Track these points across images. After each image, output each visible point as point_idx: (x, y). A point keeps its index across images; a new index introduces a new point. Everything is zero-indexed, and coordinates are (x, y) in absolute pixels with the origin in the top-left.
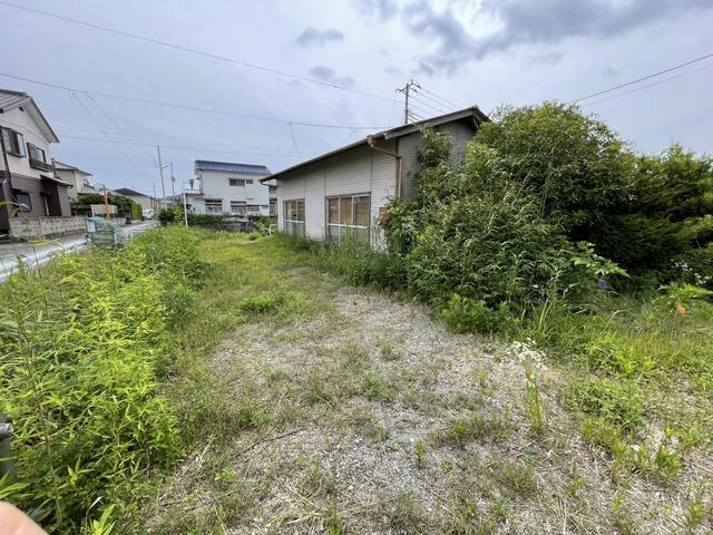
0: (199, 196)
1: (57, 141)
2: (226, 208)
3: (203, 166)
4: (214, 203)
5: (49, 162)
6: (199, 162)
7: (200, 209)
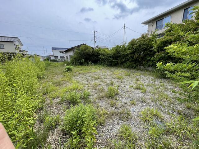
0: (53, 56)
1: (23, 46)
2: (59, 58)
3: (54, 49)
4: (56, 57)
5: (22, 50)
6: (52, 48)
7: (53, 58)
